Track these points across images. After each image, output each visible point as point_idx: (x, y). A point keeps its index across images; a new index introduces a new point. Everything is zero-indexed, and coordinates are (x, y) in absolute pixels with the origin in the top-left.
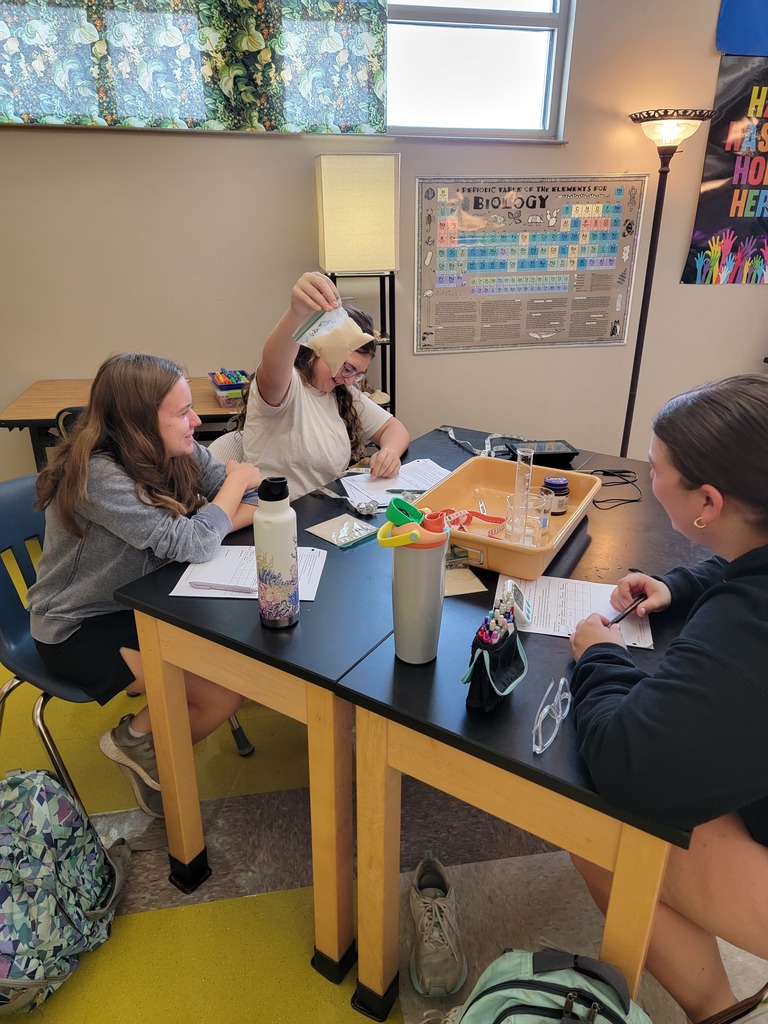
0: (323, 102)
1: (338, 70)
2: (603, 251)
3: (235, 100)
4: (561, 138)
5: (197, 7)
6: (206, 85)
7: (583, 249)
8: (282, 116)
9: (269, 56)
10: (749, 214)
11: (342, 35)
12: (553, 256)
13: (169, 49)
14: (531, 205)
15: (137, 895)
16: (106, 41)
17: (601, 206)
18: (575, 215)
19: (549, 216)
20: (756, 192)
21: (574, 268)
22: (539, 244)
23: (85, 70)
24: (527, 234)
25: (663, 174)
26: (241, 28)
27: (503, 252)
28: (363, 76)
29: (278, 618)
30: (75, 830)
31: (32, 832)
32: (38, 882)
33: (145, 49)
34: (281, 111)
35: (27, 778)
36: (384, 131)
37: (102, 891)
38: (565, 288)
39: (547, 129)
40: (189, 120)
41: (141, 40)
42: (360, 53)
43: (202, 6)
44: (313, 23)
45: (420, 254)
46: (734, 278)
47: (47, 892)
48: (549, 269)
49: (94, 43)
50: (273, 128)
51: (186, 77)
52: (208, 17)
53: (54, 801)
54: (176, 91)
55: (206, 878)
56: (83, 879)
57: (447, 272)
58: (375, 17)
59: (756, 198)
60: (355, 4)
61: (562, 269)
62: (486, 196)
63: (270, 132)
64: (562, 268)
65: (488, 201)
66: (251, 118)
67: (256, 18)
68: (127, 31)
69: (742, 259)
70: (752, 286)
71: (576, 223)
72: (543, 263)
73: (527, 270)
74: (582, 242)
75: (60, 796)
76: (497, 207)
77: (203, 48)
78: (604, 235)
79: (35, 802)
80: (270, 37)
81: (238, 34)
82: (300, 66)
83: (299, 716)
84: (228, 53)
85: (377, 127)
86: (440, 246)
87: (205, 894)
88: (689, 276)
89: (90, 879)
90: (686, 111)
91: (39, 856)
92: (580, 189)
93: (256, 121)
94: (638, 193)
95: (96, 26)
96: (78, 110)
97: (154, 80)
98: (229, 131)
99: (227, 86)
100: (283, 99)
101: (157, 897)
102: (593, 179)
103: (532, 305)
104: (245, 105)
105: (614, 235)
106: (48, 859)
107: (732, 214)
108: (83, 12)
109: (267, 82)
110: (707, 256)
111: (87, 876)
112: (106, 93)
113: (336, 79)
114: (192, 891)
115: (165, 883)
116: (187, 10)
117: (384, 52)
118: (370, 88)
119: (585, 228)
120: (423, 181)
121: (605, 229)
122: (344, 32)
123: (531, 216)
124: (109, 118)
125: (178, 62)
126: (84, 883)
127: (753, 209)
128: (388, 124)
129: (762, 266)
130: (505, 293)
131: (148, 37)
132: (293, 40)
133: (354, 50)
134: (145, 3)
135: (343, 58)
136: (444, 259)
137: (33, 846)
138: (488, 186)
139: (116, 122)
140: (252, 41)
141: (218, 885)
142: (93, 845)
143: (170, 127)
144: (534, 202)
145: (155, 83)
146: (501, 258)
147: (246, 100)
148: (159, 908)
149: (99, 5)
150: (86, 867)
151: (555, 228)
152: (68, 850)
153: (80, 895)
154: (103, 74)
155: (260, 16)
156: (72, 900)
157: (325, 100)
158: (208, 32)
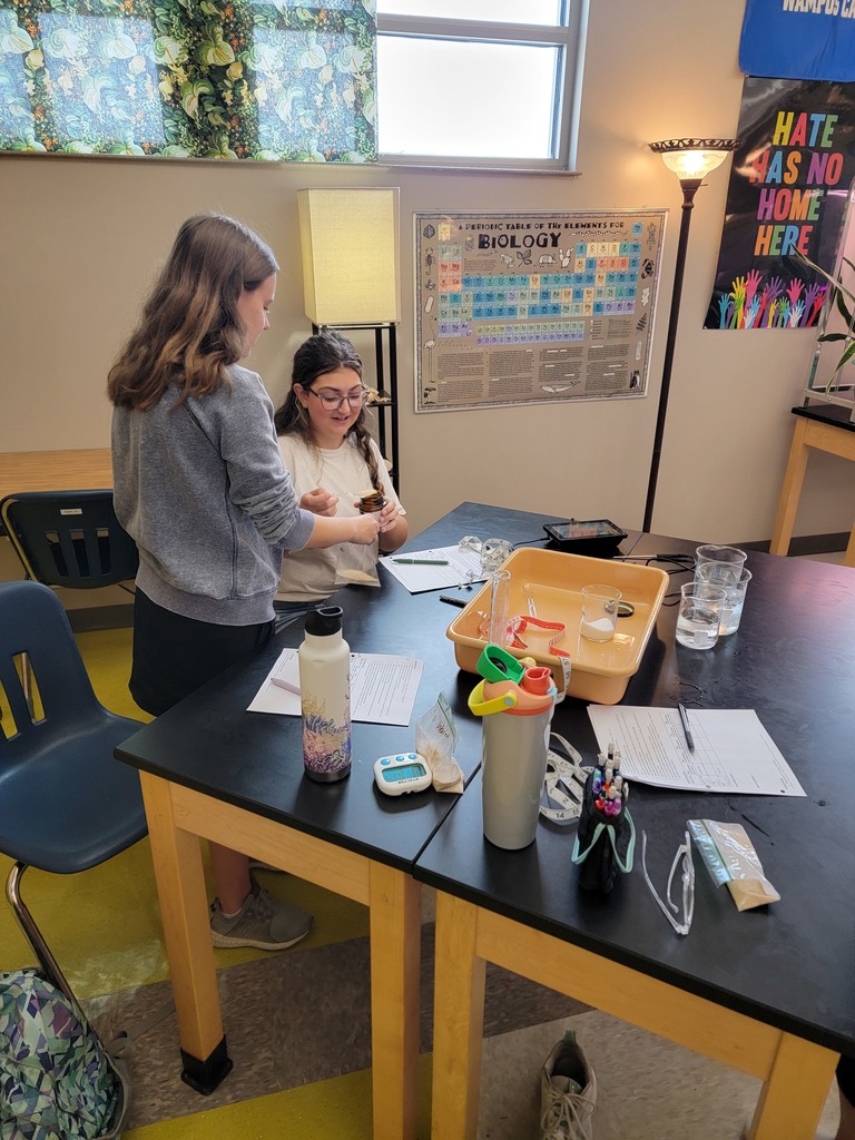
0: (305, 126)
1: (321, 88)
2: (621, 294)
3: (201, 122)
4: (573, 168)
5: (153, 12)
6: (165, 104)
7: (600, 292)
8: (258, 142)
9: (240, 71)
10: (775, 252)
11: (324, 48)
12: (567, 300)
13: (120, 61)
14: (542, 243)
15: (145, 1102)
16: (42, 50)
17: (618, 244)
18: (590, 254)
19: (561, 256)
20: (781, 228)
21: (590, 313)
22: (552, 288)
23: (18, 85)
24: (538, 276)
25: (687, 210)
26: (206, 37)
27: (513, 297)
28: (350, 96)
29: (329, 771)
30: (74, 1040)
31: (25, 1053)
32: (36, 1118)
33: (91, 61)
34: (256, 135)
35: (14, 983)
36: (376, 159)
37: (108, 1108)
38: (580, 336)
39: (557, 157)
40: (146, 146)
41: (86, 51)
42: (346, 70)
43: (159, 11)
44: (290, 33)
45: (420, 300)
46: (759, 323)
47: (47, 1130)
48: (563, 315)
49: (27, 53)
50: (246, 155)
51: (142, 96)
52: (167, 25)
53: (48, 1009)
54: (129, 110)
55: (226, 1074)
56: (85, 1098)
57: (450, 320)
58: (362, 29)
59: (782, 235)
60: (339, 12)
61: (577, 315)
62: (494, 234)
63: (244, 160)
64: (577, 313)
65: (494, 239)
66: (220, 143)
67: (223, 27)
68: (68, 37)
69: (768, 300)
70: (778, 330)
71: (591, 263)
72: (556, 309)
73: (538, 316)
74: (599, 284)
75: (54, 1002)
76: (505, 246)
77: (161, 61)
78: (622, 277)
79: (25, 1014)
80: (242, 47)
81: (203, 45)
82: (277, 84)
83: (361, 897)
84: (191, 67)
85: (367, 155)
86: (442, 290)
87: (227, 1094)
88: (712, 321)
89: (93, 1095)
90: (713, 141)
91: (34, 1084)
92: (594, 226)
93: (226, 147)
94: (657, 231)
95: (29, 32)
96: (10, 133)
97: (103, 98)
98: (194, 158)
99: (190, 105)
100: (256, 121)
101: (168, 1103)
102: (609, 215)
103: (544, 356)
104: (213, 128)
105: (632, 277)
106: (46, 1086)
107: (757, 253)
108: (13, 15)
109: (238, 102)
110: (732, 299)
111: (88, 1092)
112: (44, 112)
113: (319, 99)
114: (212, 1091)
115: (177, 1083)
116: (140, 15)
117: (373, 69)
118: (357, 109)
119: (601, 269)
120: (421, 217)
121: (623, 269)
122: (328, 45)
123: (541, 256)
124: (48, 142)
125: (132, 78)
126: (86, 1103)
127: (779, 246)
128: (380, 152)
129: (789, 309)
130: (514, 343)
131: (94, 47)
132: (267, 53)
133: (339, 66)
134: (88, 6)
135: (326, 75)
136: (446, 306)
137: (27, 1072)
138: (494, 222)
139: (57, 147)
140: (218, 53)
141: (241, 1081)
142: (93, 1054)
143: (123, 153)
144: (546, 240)
145: (103, 101)
146: (509, 303)
147: (214, 122)
148: (174, 1117)
149: (33, 7)
150: (87, 1081)
151: (569, 269)
152: (66, 1066)
153: (84, 1120)
154: (40, 90)
155: (228, 24)
156: (75, 1130)
157: (307, 123)
158: (167, 42)
